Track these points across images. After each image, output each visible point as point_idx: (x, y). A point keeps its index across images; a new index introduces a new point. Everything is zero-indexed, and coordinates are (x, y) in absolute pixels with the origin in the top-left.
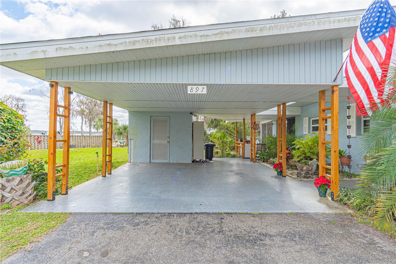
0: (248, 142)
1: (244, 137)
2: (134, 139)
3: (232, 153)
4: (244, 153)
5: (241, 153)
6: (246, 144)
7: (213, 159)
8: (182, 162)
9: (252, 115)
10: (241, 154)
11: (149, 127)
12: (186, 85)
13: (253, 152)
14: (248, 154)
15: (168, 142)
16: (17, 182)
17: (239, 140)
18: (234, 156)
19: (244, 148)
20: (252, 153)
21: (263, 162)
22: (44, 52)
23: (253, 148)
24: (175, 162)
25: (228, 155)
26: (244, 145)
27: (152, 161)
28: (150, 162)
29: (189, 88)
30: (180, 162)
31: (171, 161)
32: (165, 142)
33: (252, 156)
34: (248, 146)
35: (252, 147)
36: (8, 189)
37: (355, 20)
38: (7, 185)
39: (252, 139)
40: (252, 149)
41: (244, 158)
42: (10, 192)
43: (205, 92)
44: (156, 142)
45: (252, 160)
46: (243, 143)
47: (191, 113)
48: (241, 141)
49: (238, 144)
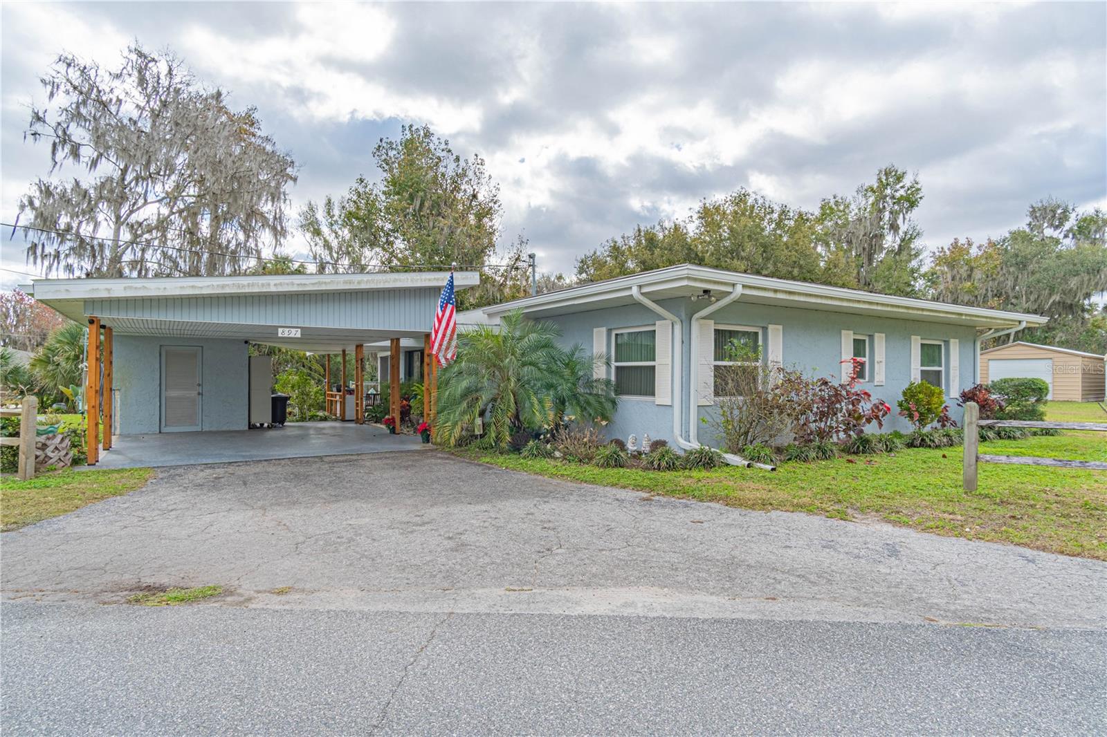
0: (351, 392)
1: (344, 382)
2: (123, 390)
3: (321, 414)
4: (344, 412)
5: (338, 412)
6: (348, 396)
7: (285, 424)
8: (228, 429)
9: (357, 346)
10: (338, 415)
11: (158, 366)
12: (277, 327)
13: (359, 408)
14: (350, 414)
15: (199, 394)
16: (59, 440)
17: (335, 389)
18: (325, 419)
19: (344, 403)
20: (357, 410)
21: (376, 422)
22: (108, 290)
23: (359, 402)
24: (214, 429)
25: (313, 418)
26: (343, 398)
27: (164, 430)
28: (160, 432)
29: (280, 330)
30: (225, 428)
31: (206, 429)
32: (194, 394)
33: (357, 414)
34: (351, 399)
35: (357, 400)
36: (52, 448)
37: (443, 280)
38: (49, 442)
39: (357, 386)
40: (357, 404)
41: (343, 420)
42: (53, 452)
43: (299, 335)
44: (174, 393)
45: (357, 421)
46: (341, 393)
47: (246, 342)
48: (339, 390)
49: (332, 396)
